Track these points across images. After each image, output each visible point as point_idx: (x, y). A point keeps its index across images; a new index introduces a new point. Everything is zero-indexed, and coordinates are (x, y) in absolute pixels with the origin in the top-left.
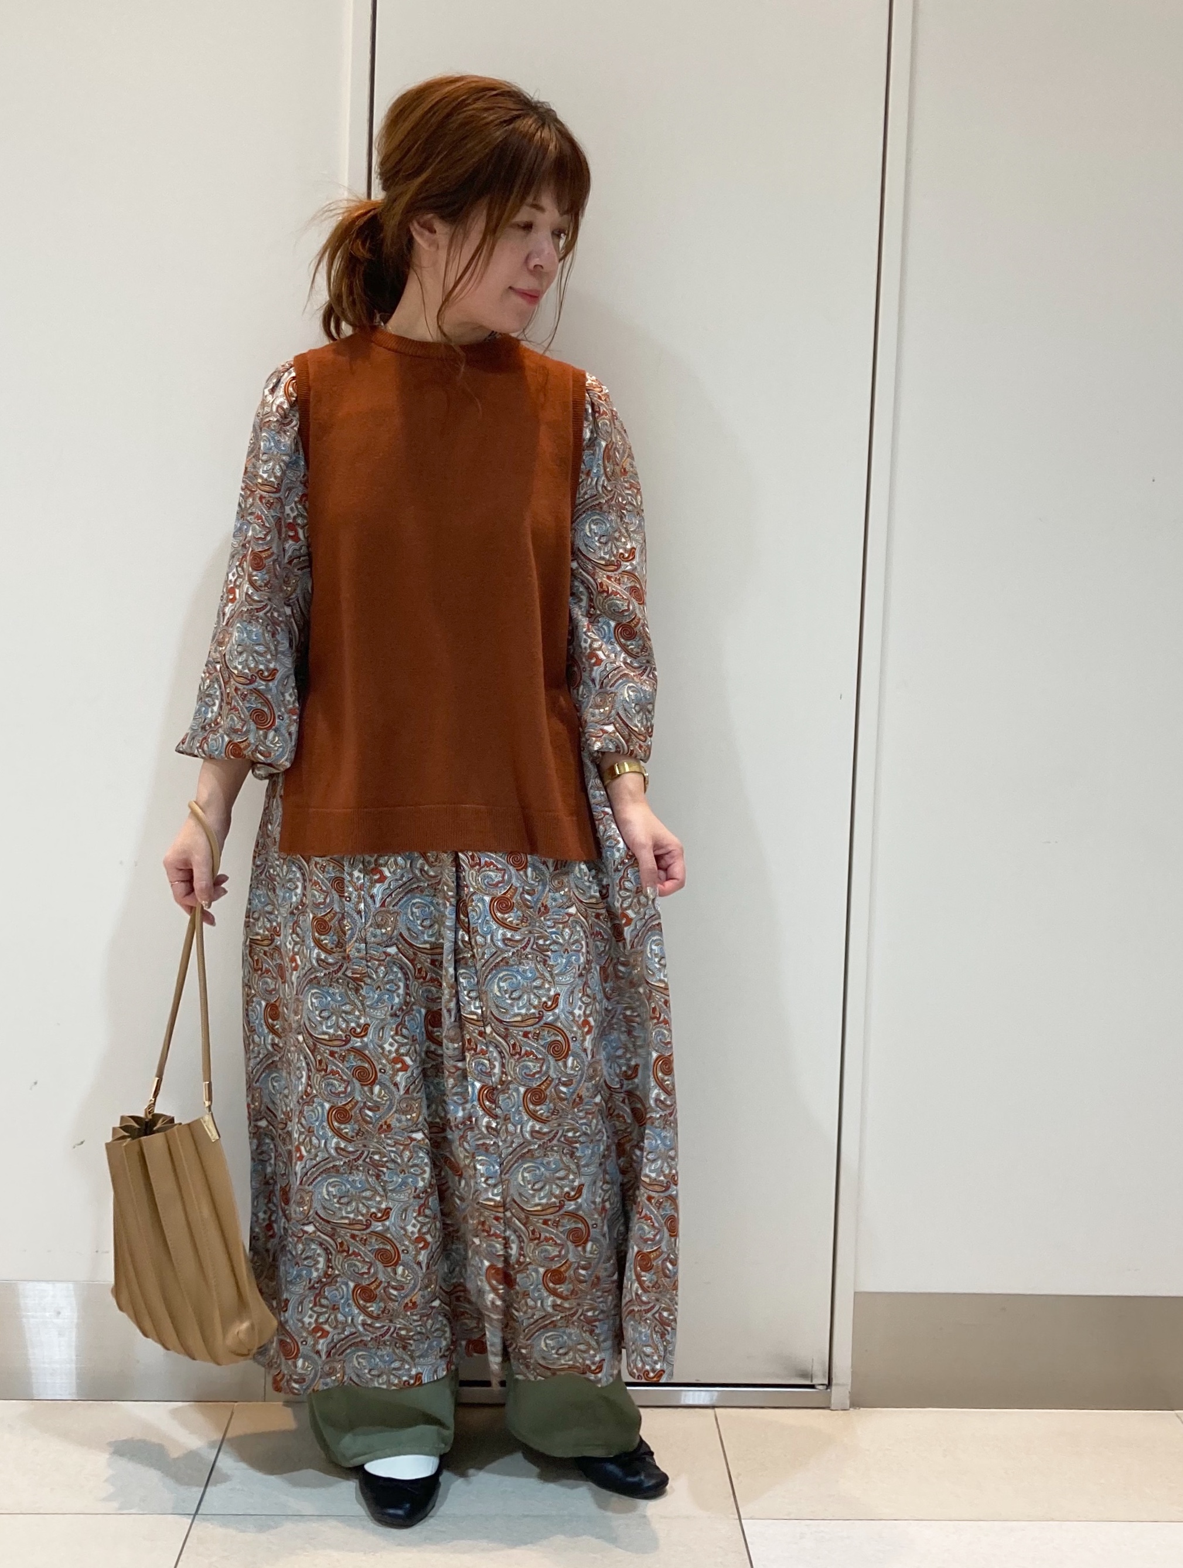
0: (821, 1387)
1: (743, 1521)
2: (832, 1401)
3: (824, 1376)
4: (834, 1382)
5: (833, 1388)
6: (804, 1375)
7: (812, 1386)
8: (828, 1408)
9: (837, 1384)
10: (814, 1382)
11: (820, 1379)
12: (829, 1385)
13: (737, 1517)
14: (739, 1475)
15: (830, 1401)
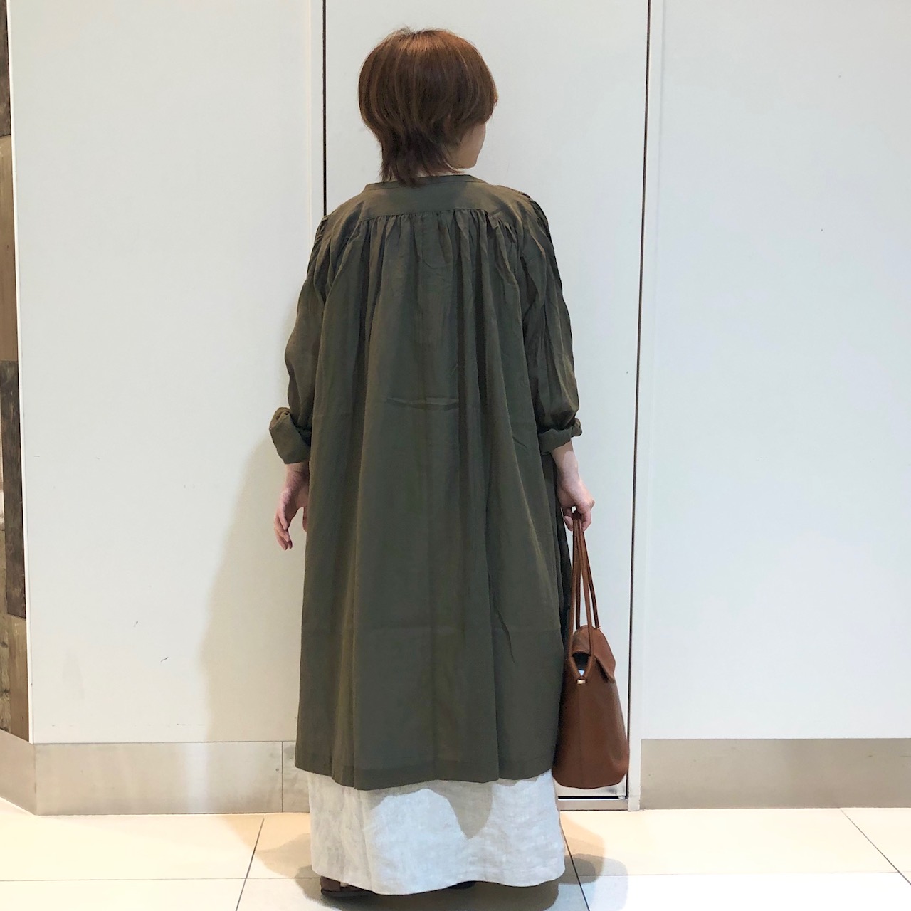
0: (622, 798)
2: (629, 806)
3: (623, 791)
4: (630, 794)
5: (630, 798)
8: (627, 810)
10: (618, 795)
11: (621, 793)
12: (627, 796)
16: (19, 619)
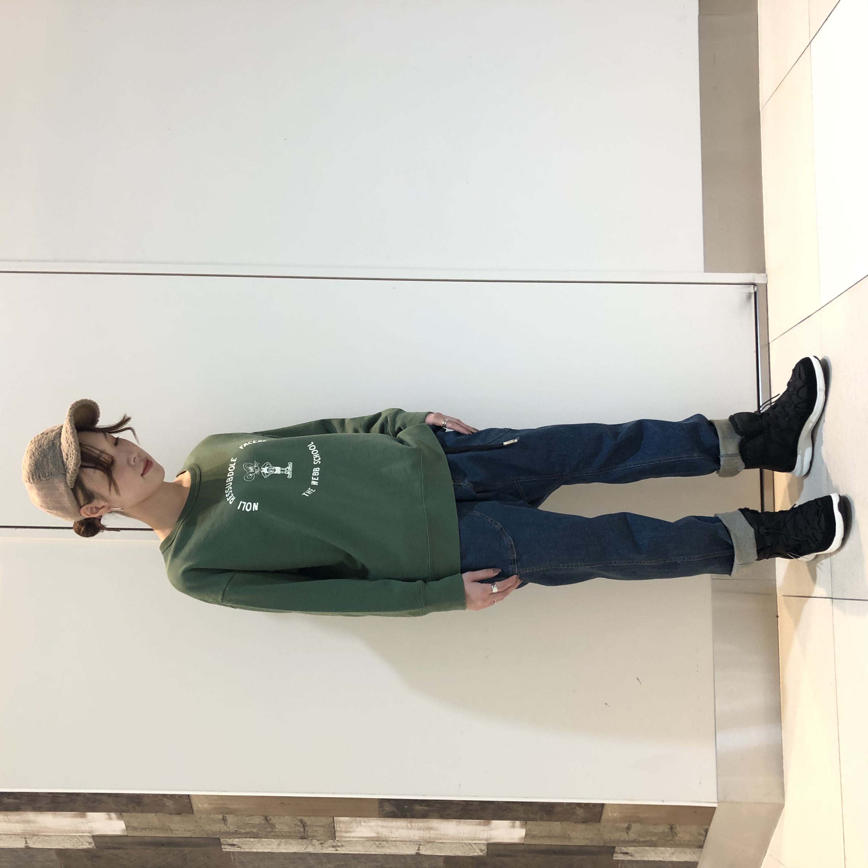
0: (756, 289)
2: (763, 282)
3: (749, 287)
4: (752, 282)
5: (755, 282)
6: (749, 297)
7: (755, 293)
8: (766, 285)
11: (751, 289)
16: (605, 811)
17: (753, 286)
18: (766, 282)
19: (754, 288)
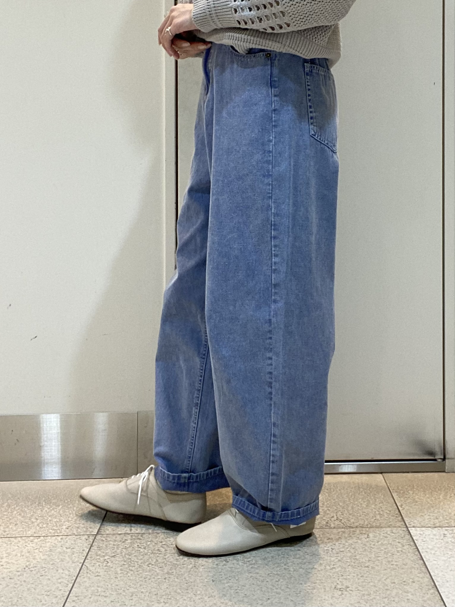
0: (439, 460)
1: (409, 529)
2: (447, 468)
3: (441, 454)
4: (447, 457)
5: (447, 460)
6: (431, 453)
7: (435, 460)
8: (444, 472)
9: (448, 459)
10: (436, 457)
11: (439, 456)
12: (444, 459)
13: (405, 526)
14: (401, 506)
15: (445, 468)
17: (442, 457)
18: (446, 471)
19: (441, 459)
